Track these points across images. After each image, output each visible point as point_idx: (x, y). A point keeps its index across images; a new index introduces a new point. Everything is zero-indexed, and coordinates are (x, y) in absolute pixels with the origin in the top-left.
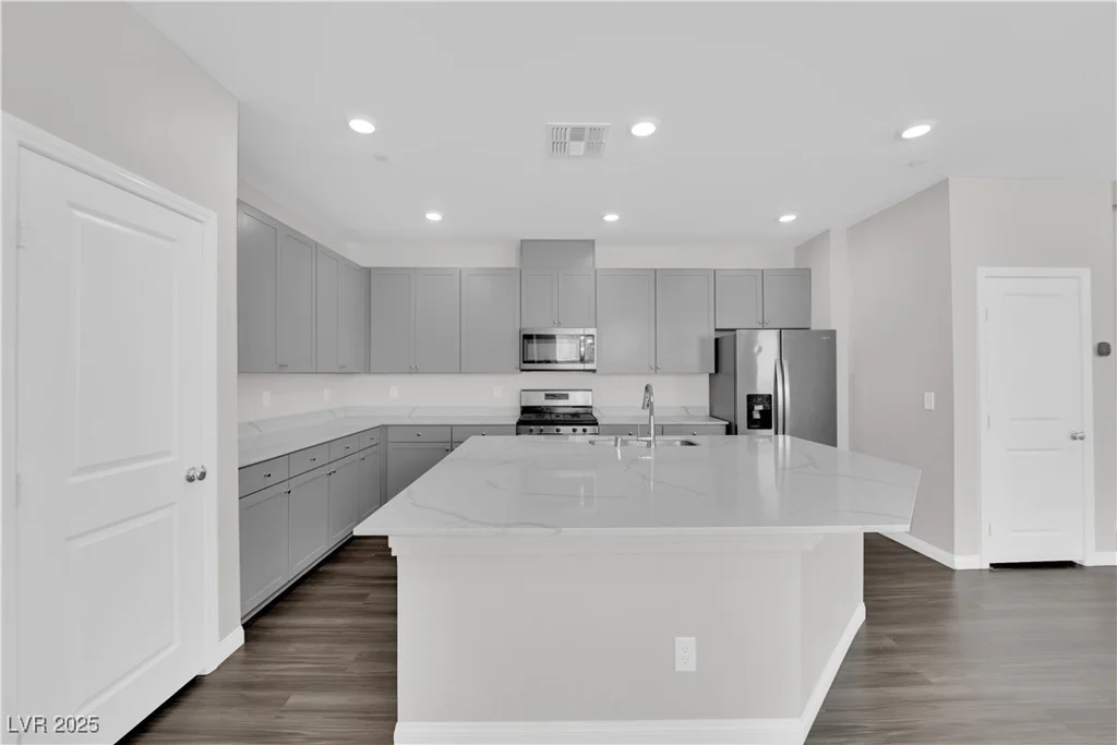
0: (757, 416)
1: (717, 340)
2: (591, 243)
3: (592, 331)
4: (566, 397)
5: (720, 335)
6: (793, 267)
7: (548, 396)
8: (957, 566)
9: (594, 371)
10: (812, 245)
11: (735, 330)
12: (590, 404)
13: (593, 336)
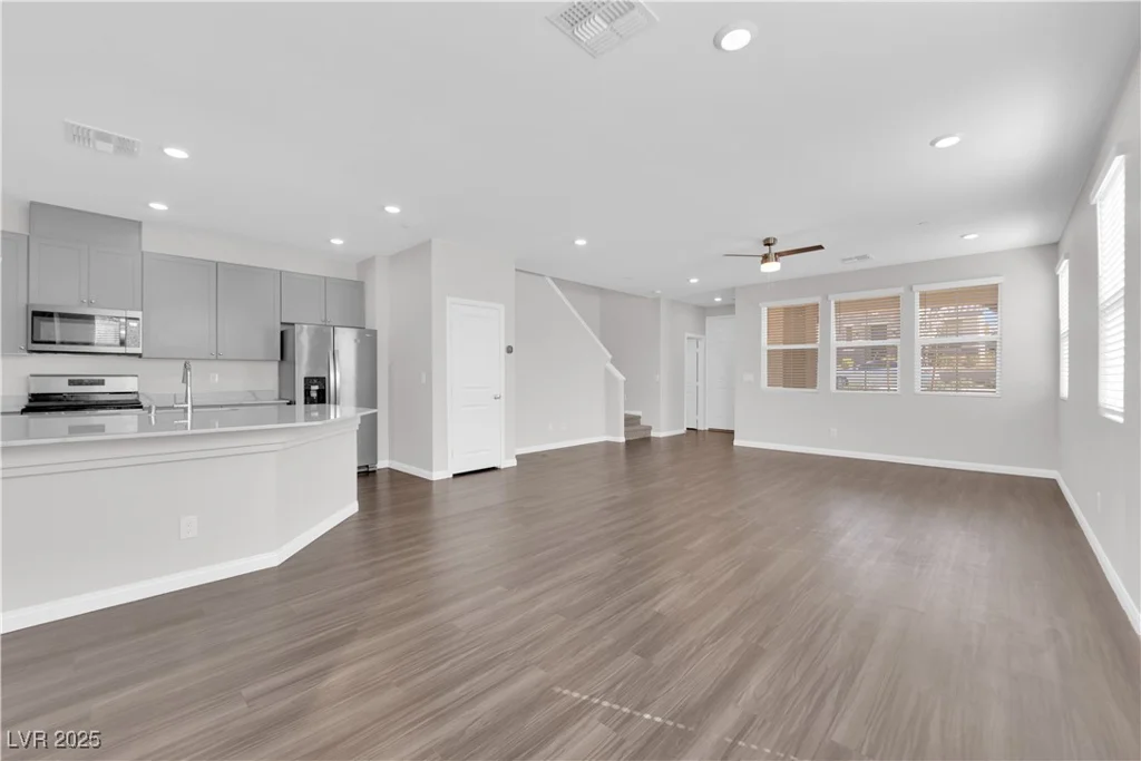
0: (314, 395)
1: (282, 333)
2: (138, 225)
3: (138, 314)
4: (102, 383)
5: (284, 328)
6: (355, 279)
7: (71, 383)
8: (434, 478)
9: (140, 356)
10: (366, 264)
11: (293, 324)
12: (136, 390)
13: (137, 319)
